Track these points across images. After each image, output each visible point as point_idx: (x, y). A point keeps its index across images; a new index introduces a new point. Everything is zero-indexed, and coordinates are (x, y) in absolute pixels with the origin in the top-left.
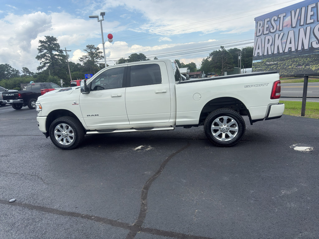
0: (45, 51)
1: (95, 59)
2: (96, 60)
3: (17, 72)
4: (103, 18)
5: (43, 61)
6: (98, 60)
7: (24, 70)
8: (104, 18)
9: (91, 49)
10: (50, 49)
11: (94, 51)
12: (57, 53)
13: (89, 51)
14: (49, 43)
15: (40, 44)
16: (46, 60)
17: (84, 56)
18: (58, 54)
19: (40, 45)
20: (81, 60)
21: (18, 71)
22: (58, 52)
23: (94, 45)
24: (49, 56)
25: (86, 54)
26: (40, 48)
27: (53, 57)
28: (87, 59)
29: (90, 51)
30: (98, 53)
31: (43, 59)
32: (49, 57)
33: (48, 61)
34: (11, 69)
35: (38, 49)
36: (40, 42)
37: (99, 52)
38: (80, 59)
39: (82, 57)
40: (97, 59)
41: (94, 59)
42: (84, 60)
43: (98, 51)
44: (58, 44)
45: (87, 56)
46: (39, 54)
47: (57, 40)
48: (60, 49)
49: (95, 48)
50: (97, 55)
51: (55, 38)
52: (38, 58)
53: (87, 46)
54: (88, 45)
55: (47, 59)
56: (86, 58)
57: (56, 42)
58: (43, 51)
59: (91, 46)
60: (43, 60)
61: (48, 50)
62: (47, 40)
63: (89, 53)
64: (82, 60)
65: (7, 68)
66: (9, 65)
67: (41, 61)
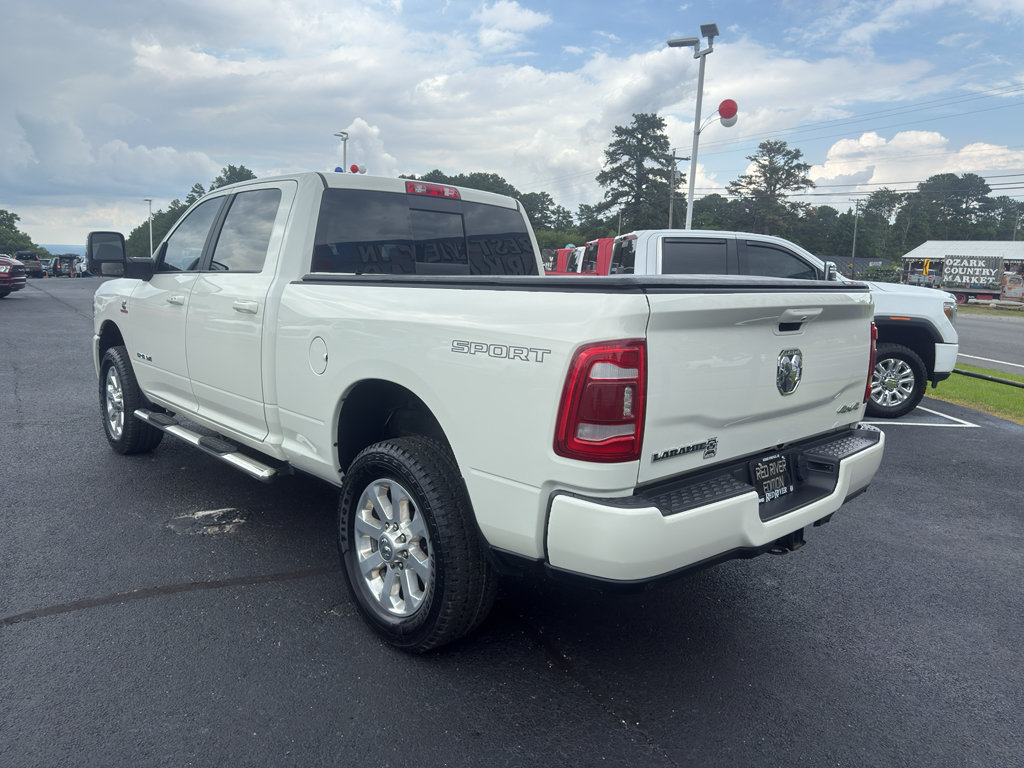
0: (625, 158)
1: (778, 186)
2: (782, 191)
3: (567, 215)
4: (711, 43)
5: (613, 189)
6: (787, 192)
7: (582, 210)
8: (713, 46)
9: (774, 157)
10: (639, 153)
11: (780, 161)
12: (657, 166)
13: (763, 162)
14: (640, 136)
15: (615, 138)
16: (623, 186)
17: (742, 177)
18: (658, 170)
19: (613, 142)
20: (733, 188)
21: (568, 213)
22: (661, 163)
23: (785, 143)
24: (634, 172)
25: (752, 169)
26: (612, 149)
27: (642, 176)
28: (752, 186)
29: (767, 163)
30: (792, 168)
31: (616, 181)
32: (632, 176)
33: (626, 189)
34: (551, 208)
35: (607, 153)
36: (616, 132)
37: (799, 167)
38: (729, 185)
39: (735, 180)
40: (784, 187)
41: (775, 187)
42: (742, 191)
43: (795, 162)
44: (666, 137)
45: (753, 178)
46: (607, 169)
47: (664, 125)
48: (669, 152)
49: (789, 153)
50: (789, 174)
51: (661, 120)
52: (603, 178)
53: (763, 146)
54: (764, 141)
55: (624, 184)
56: (750, 183)
57: (659, 133)
58: (619, 159)
59: (776, 143)
60: (615, 184)
61: (632, 158)
62: (635, 126)
63: (764, 166)
64: (736, 191)
65: (542, 205)
66: (548, 195)
67: (609, 189)
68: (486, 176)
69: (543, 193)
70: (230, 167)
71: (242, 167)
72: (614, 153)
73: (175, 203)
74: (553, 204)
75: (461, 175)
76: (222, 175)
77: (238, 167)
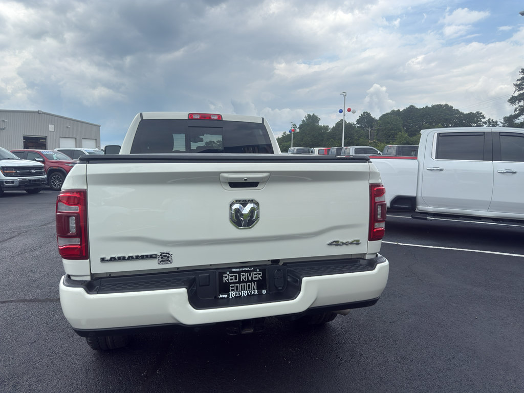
5: (520, 106)
7: (505, 120)
15: (521, 76)
19: (519, 78)
21: (496, 122)
26: (519, 82)
34: (482, 120)
35: (516, 85)
36: (522, 72)
46: (516, 94)
52: (513, 100)
60: (522, 103)
65: (477, 119)
66: (481, 113)
67: (517, 106)
68: (441, 106)
69: (478, 112)
70: (308, 115)
71: (313, 114)
72: (520, 84)
73: (284, 133)
74: (485, 118)
75: (427, 106)
76: (304, 119)
77: (312, 114)
